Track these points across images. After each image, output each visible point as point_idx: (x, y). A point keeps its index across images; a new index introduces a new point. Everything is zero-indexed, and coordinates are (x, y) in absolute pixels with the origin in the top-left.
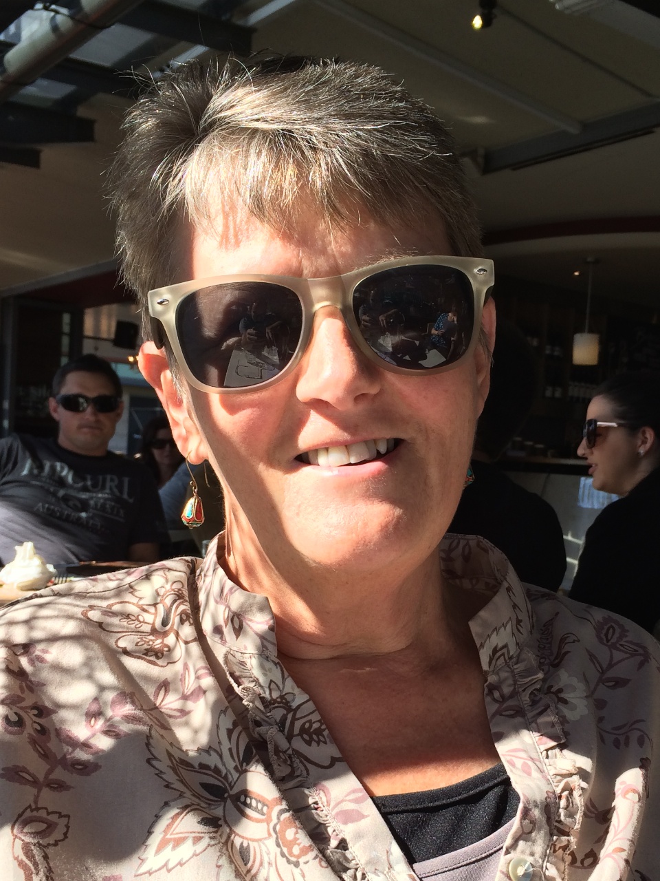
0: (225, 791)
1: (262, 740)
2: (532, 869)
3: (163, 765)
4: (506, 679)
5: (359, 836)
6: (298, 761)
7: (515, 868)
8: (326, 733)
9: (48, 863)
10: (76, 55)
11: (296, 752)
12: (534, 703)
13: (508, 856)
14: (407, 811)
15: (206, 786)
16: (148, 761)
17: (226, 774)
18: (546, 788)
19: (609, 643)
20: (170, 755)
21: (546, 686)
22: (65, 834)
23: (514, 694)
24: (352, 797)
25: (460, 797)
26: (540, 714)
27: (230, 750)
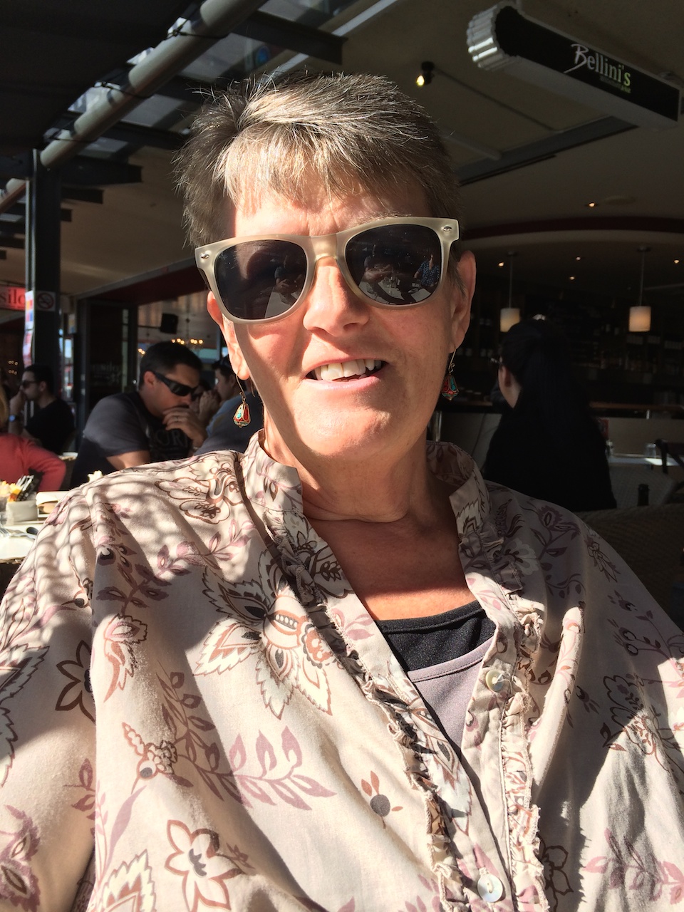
0: (264, 612)
1: (291, 575)
2: (503, 680)
3: (216, 594)
4: (475, 542)
5: (366, 649)
6: (319, 592)
7: (491, 678)
8: (340, 571)
9: (132, 655)
10: (127, 119)
11: (318, 586)
12: (496, 561)
13: (486, 669)
14: (404, 632)
15: (249, 609)
16: (204, 592)
17: (265, 600)
18: (513, 620)
19: (548, 526)
20: (221, 587)
21: (505, 550)
22: (145, 636)
23: (481, 553)
24: (361, 620)
25: (444, 624)
26: (502, 568)
27: (269, 581)
